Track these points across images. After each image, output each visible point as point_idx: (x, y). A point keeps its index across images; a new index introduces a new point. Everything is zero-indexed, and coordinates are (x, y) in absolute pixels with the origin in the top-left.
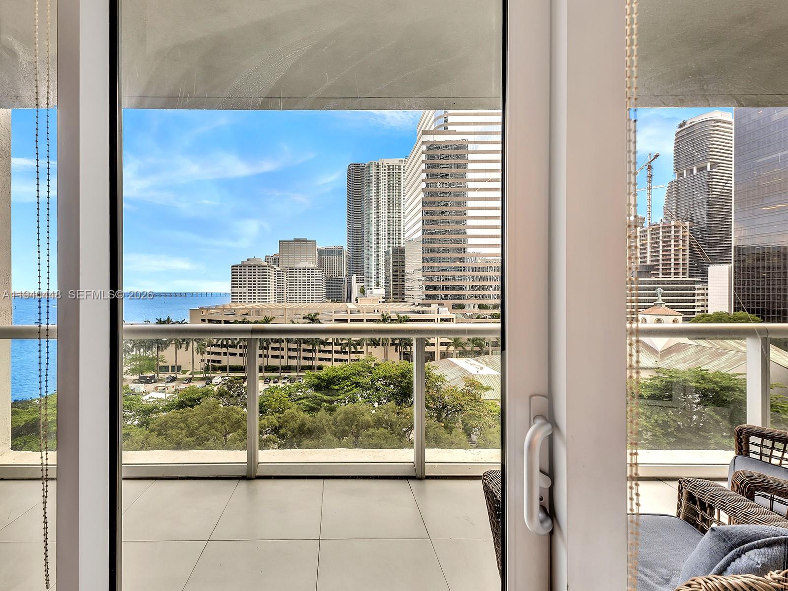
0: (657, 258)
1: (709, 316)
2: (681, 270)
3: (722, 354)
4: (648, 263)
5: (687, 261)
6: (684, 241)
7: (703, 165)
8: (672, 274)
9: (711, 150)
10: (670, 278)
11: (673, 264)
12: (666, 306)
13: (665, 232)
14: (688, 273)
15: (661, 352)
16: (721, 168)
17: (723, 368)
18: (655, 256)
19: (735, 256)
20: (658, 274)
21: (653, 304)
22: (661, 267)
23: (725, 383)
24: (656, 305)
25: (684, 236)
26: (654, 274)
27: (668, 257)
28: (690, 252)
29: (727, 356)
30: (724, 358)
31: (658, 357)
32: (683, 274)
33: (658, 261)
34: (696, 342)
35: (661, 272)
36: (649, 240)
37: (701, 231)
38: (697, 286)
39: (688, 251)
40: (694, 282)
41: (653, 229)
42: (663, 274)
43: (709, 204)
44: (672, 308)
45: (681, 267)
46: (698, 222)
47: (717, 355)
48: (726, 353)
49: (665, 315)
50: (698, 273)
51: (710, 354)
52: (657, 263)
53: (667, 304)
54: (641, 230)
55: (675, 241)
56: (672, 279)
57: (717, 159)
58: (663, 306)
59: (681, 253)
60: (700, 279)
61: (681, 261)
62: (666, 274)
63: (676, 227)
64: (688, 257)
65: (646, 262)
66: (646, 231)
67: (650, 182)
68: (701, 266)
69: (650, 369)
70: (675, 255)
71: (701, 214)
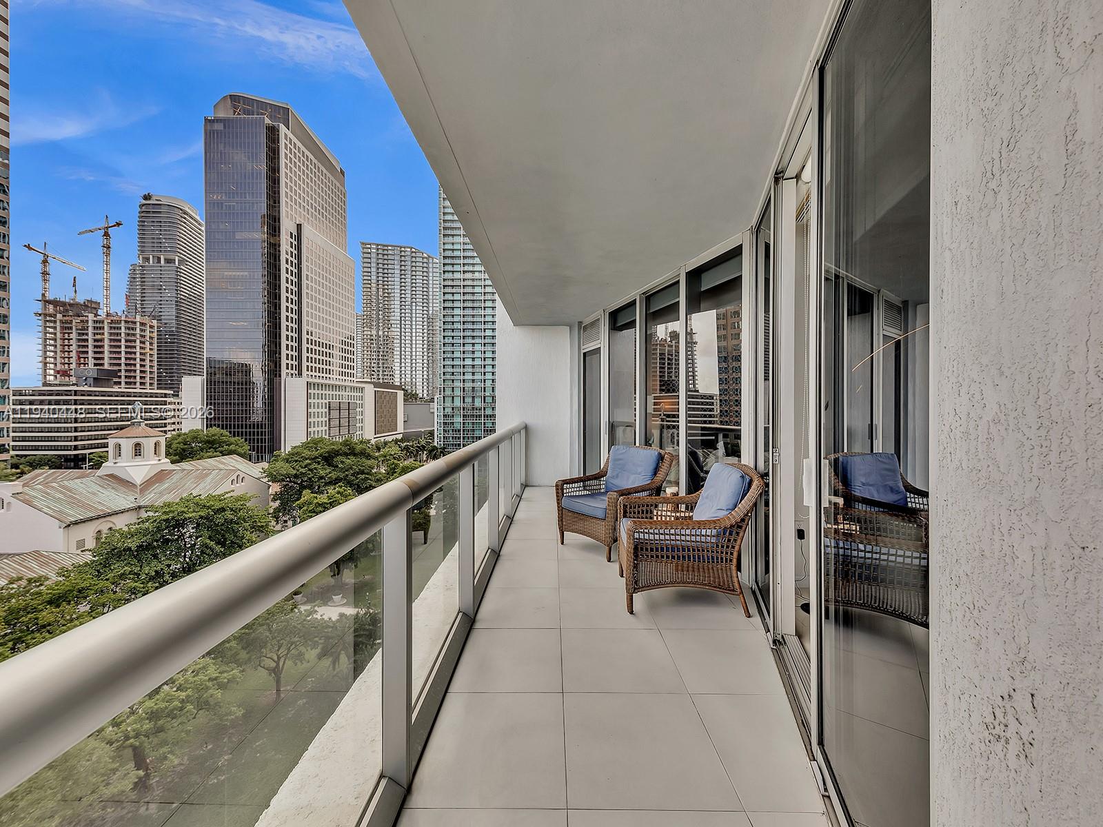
0: (118, 362)
1: (185, 434)
2: (147, 380)
3: (207, 475)
4: (106, 367)
5: (155, 369)
6: (151, 344)
7: (172, 257)
8: (138, 384)
9: (179, 242)
10: (135, 388)
11: (138, 372)
12: (146, 425)
13: (129, 329)
14: (156, 383)
15: (140, 486)
16: (188, 267)
17: (209, 490)
18: (115, 358)
19: (207, 368)
20: (120, 383)
21: (129, 423)
22: (123, 373)
23: (218, 505)
24: (133, 424)
25: (151, 338)
26: (116, 383)
27: (132, 362)
28: (158, 358)
29: (211, 476)
30: (209, 479)
31: (136, 492)
32: (151, 384)
33: (120, 365)
34: (179, 466)
35: (123, 380)
36: (106, 336)
37: (170, 335)
38: (168, 400)
39: (156, 356)
40: (166, 395)
41: (112, 321)
42: (126, 383)
43: (178, 303)
44: (152, 428)
45: (148, 376)
46: (166, 324)
47: (203, 477)
48: (210, 473)
49: (146, 437)
50: (166, 384)
51: (196, 477)
52: (118, 368)
53: (146, 422)
54: (95, 319)
55: (141, 342)
56: (138, 390)
57: (185, 256)
58: (143, 425)
59: (148, 358)
60: (172, 392)
61: (148, 368)
62: (130, 383)
63: (142, 324)
64: (155, 363)
65: (102, 365)
66: (103, 322)
67: (108, 255)
68: (170, 377)
69: (128, 511)
70: (141, 360)
71: (169, 313)
